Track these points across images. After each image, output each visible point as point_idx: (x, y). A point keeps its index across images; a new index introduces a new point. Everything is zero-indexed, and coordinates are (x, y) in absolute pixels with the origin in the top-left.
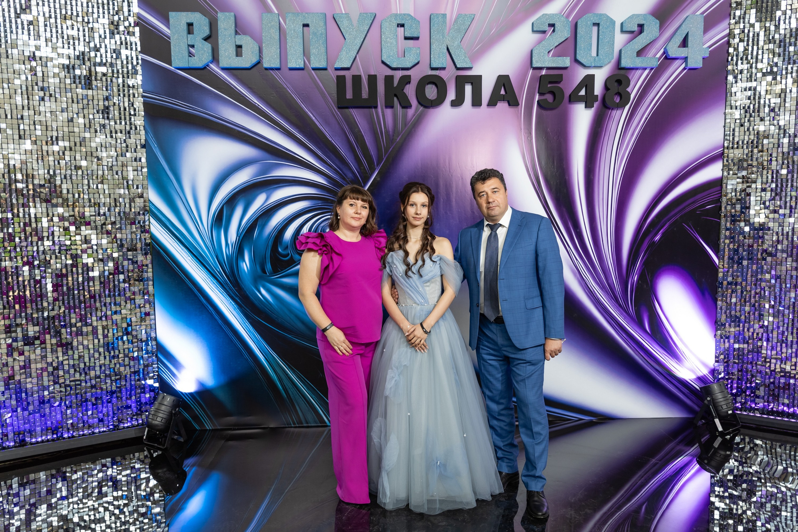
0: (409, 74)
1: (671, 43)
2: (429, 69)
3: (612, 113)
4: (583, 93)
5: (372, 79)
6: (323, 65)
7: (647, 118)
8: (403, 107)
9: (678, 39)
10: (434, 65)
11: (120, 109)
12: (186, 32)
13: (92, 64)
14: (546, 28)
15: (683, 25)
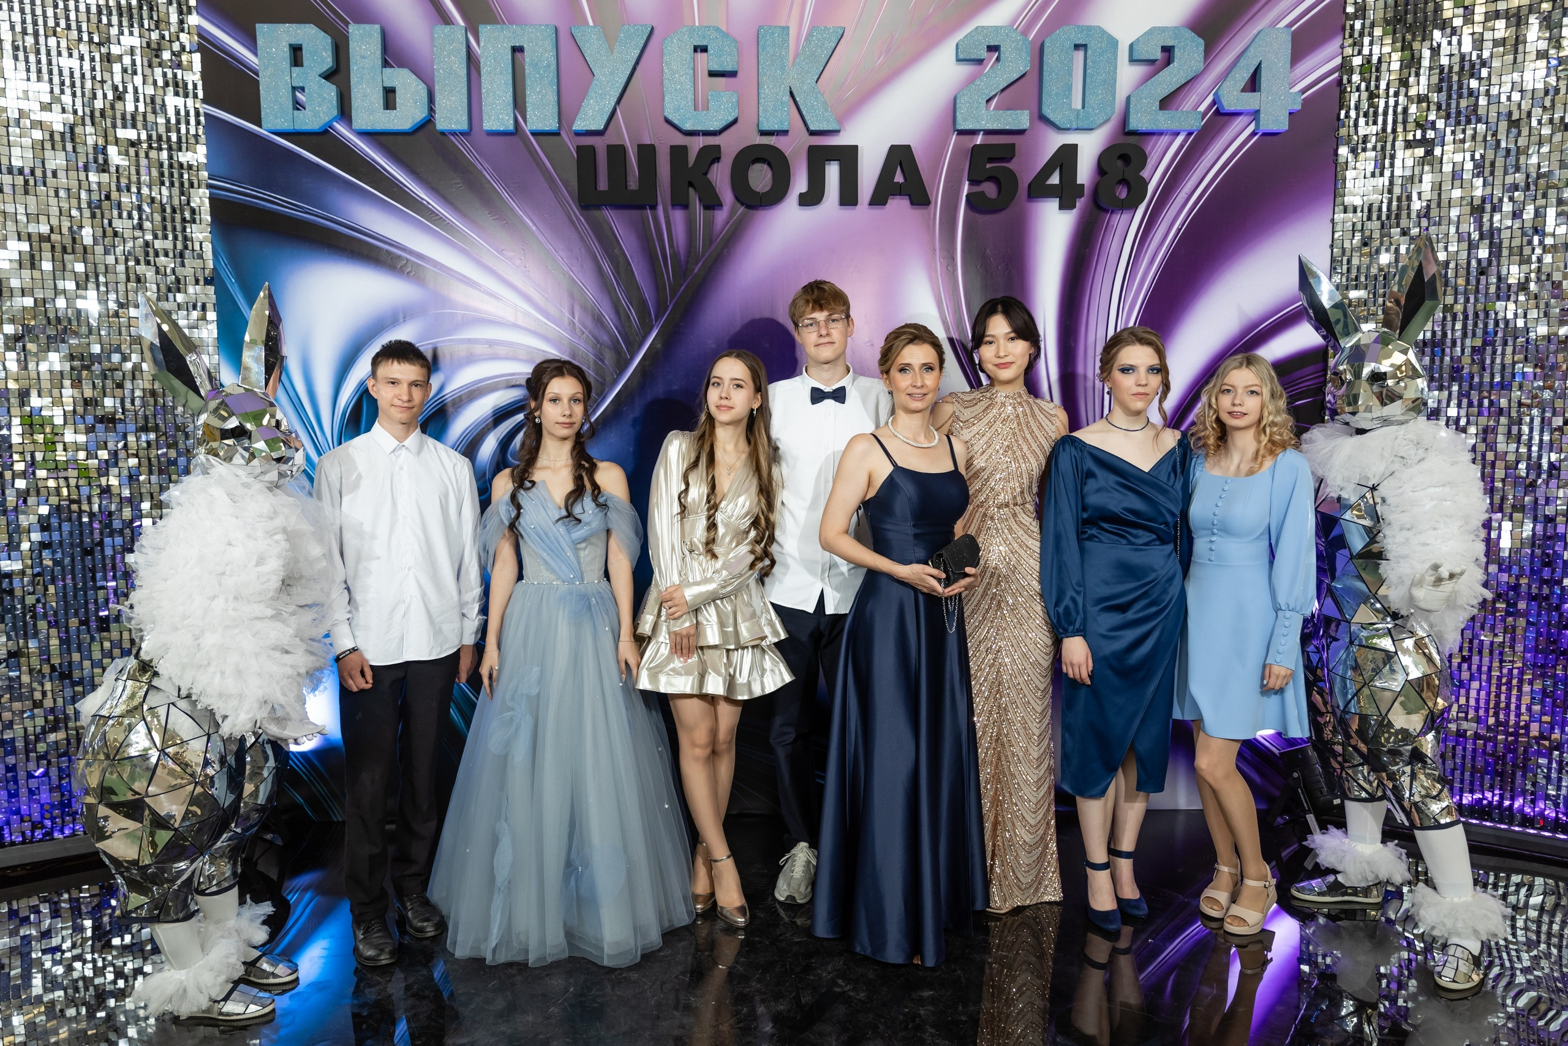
0: (717, 143)
1: (1227, 83)
2: (756, 133)
3: (1112, 219)
4: (1055, 179)
5: (647, 153)
6: (552, 125)
7: (1179, 230)
8: (707, 207)
9: (1242, 75)
10: (765, 127)
11: (164, 210)
12: (286, 63)
13: (109, 124)
14: (984, 54)
15: (1251, 49)
